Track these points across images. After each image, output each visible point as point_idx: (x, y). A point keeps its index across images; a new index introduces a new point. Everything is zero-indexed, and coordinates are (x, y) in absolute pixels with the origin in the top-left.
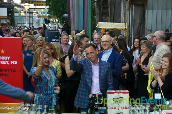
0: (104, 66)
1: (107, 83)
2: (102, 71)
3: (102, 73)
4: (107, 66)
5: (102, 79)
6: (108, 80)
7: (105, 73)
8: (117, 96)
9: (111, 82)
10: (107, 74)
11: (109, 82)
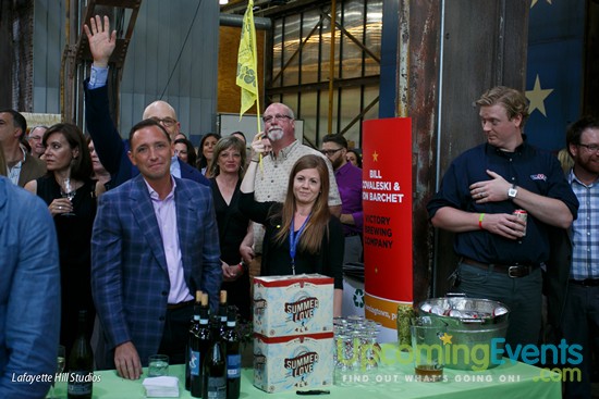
0: (193, 200)
1: (204, 258)
2: (189, 218)
3: (188, 227)
4: (204, 199)
5: (190, 245)
6: (207, 246)
7: (200, 225)
8: (298, 294)
9: (214, 253)
10: (205, 226)
11: (210, 254)
